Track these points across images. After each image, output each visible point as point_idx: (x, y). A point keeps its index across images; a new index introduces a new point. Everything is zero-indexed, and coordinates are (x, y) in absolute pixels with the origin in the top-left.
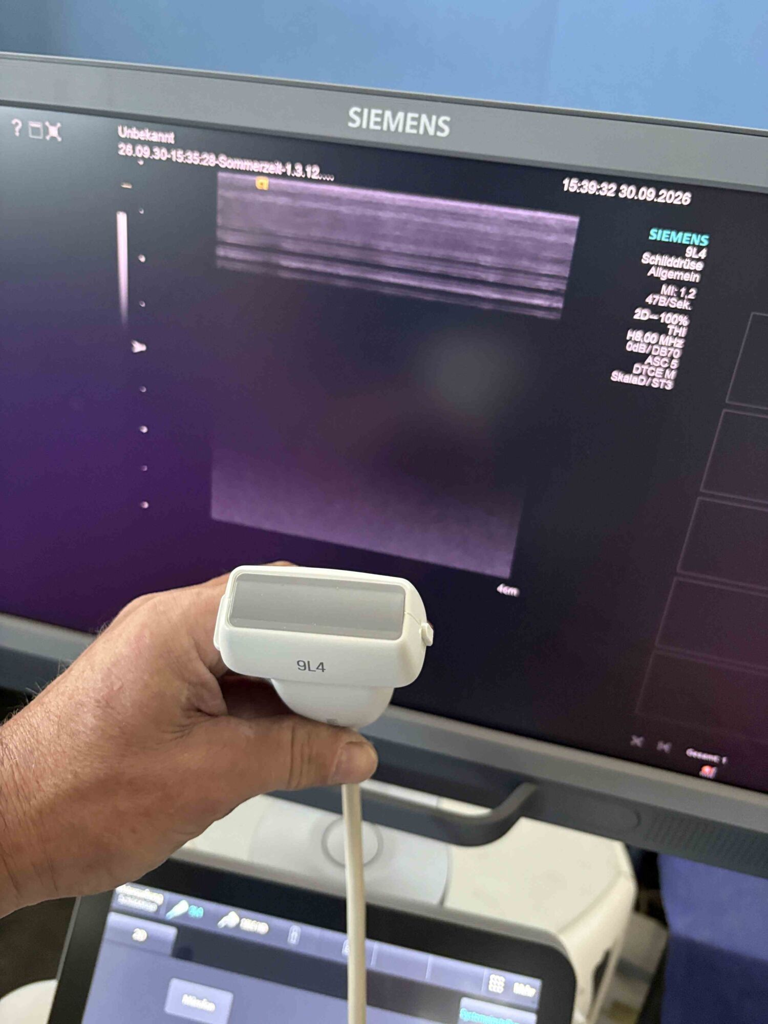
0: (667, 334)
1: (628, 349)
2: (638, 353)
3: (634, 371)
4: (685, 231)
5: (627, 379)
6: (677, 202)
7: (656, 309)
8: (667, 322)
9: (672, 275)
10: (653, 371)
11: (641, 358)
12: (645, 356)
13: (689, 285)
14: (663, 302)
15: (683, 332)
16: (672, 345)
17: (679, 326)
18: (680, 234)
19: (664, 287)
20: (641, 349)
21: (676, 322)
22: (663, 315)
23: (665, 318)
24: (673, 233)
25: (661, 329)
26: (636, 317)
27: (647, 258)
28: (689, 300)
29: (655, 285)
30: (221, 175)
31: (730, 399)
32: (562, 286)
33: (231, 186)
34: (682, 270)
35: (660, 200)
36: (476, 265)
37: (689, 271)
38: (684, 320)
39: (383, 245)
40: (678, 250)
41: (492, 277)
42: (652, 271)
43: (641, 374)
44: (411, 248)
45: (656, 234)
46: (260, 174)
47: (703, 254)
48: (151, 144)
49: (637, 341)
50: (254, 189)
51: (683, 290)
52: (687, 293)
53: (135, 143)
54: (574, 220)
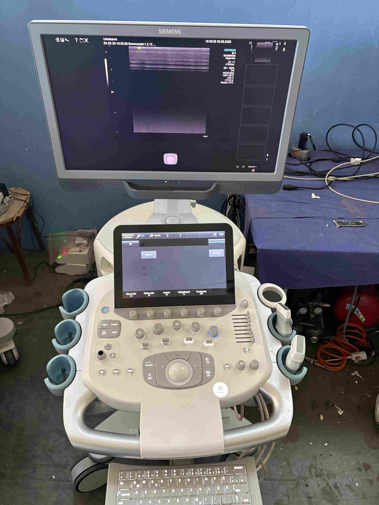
0: (230, 72)
1: (223, 76)
2: (225, 77)
3: (225, 81)
4: (231, 49)
5: (224, 83)
6: (229, 43)
7: (228, 66)
8: (230, 69)
9: (230, 58)
10: (229, 80)
11: (226, 78)
12: (227, 77)
13: (233, 60)
14: (229, 65)
15: (234, 71)
16: (232, 74)
17: (233, 69)
18: (230, 49)
19: (229, 61)
20: (226, 75)
21: (232, 69)
22: (229, 67)
23: (230, 68)
24: (229, 49)
25: (229, 71)
26: (224, 69)
27: (224, 55)
28: (234, 63)
29: (227, 61)
30: (129, 47)
31: (245, 84)
32: (208, 64)
33: (132, 50)
34: (232, 57)
35: (225, 43)
36: (189, 62)
37: (233, 57)
38: (233, 68)
39: (169, 60)
40: (230, 53)
41: (193, 64)
42: (226, 58)
43: (227, 81)
44: (174, 60)
45: (226, 50)
46: (139, 46)
47: (235, 53)
48: (112, 41)
49: (225, 74)
50: (138, 50)
51: (232, 61)
52: (233, 62)
53: (107, 41)
54: (209, 49)
